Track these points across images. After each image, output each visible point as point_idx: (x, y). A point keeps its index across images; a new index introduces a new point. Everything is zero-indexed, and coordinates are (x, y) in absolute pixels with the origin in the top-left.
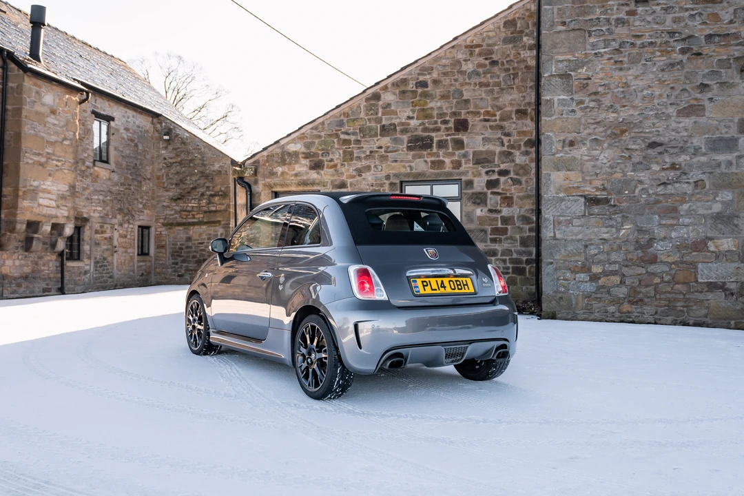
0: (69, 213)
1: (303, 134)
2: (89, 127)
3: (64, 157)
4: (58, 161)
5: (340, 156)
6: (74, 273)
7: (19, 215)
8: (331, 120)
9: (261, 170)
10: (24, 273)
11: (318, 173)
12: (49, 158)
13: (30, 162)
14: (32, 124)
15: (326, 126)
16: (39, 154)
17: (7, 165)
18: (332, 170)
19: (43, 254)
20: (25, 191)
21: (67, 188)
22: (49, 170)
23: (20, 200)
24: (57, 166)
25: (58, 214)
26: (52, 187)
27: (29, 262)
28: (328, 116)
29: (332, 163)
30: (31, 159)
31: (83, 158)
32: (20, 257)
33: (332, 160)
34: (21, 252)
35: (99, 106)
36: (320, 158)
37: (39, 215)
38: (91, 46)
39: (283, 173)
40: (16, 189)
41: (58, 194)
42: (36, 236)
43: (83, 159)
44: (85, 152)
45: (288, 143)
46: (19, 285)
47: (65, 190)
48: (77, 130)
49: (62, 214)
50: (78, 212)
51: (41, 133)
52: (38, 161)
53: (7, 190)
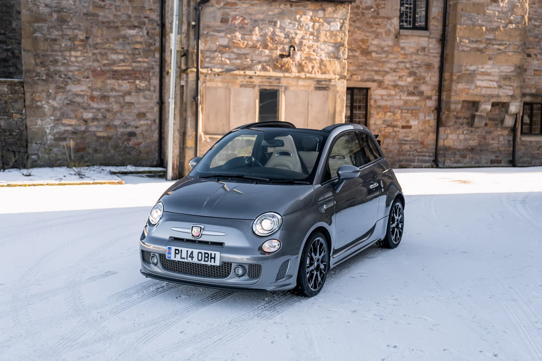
0: (514, 92)
3: (509, 41)
4: (499, 45)
6: (532, 147)
7: (453, 97)
10: (470, 146)
12: (489, 44)
13: (466, 49)
14: (469, 16)
16: (477, 41)
17: (447, 54)
19: (493, 129)
20: (459, 76)
21: (512, 69)
22: (488, 55)
23: (454, 84)
24: (499, 49)
25: (501, 94)
26: (493, 70)
27: (476, 136)
30: (467, 47)
32: (465, 132)
34: (466, 127)
37: (477, 95)
40: (452, 74)
41: (501, 76)
42: (478, 113)
46: (464, 156)
47: (509, 71)
48: (526, 13)
49: (505, 93)
50: (537, 90)
51: (480, 22)
52: (476, 48)
53: (446, 75)
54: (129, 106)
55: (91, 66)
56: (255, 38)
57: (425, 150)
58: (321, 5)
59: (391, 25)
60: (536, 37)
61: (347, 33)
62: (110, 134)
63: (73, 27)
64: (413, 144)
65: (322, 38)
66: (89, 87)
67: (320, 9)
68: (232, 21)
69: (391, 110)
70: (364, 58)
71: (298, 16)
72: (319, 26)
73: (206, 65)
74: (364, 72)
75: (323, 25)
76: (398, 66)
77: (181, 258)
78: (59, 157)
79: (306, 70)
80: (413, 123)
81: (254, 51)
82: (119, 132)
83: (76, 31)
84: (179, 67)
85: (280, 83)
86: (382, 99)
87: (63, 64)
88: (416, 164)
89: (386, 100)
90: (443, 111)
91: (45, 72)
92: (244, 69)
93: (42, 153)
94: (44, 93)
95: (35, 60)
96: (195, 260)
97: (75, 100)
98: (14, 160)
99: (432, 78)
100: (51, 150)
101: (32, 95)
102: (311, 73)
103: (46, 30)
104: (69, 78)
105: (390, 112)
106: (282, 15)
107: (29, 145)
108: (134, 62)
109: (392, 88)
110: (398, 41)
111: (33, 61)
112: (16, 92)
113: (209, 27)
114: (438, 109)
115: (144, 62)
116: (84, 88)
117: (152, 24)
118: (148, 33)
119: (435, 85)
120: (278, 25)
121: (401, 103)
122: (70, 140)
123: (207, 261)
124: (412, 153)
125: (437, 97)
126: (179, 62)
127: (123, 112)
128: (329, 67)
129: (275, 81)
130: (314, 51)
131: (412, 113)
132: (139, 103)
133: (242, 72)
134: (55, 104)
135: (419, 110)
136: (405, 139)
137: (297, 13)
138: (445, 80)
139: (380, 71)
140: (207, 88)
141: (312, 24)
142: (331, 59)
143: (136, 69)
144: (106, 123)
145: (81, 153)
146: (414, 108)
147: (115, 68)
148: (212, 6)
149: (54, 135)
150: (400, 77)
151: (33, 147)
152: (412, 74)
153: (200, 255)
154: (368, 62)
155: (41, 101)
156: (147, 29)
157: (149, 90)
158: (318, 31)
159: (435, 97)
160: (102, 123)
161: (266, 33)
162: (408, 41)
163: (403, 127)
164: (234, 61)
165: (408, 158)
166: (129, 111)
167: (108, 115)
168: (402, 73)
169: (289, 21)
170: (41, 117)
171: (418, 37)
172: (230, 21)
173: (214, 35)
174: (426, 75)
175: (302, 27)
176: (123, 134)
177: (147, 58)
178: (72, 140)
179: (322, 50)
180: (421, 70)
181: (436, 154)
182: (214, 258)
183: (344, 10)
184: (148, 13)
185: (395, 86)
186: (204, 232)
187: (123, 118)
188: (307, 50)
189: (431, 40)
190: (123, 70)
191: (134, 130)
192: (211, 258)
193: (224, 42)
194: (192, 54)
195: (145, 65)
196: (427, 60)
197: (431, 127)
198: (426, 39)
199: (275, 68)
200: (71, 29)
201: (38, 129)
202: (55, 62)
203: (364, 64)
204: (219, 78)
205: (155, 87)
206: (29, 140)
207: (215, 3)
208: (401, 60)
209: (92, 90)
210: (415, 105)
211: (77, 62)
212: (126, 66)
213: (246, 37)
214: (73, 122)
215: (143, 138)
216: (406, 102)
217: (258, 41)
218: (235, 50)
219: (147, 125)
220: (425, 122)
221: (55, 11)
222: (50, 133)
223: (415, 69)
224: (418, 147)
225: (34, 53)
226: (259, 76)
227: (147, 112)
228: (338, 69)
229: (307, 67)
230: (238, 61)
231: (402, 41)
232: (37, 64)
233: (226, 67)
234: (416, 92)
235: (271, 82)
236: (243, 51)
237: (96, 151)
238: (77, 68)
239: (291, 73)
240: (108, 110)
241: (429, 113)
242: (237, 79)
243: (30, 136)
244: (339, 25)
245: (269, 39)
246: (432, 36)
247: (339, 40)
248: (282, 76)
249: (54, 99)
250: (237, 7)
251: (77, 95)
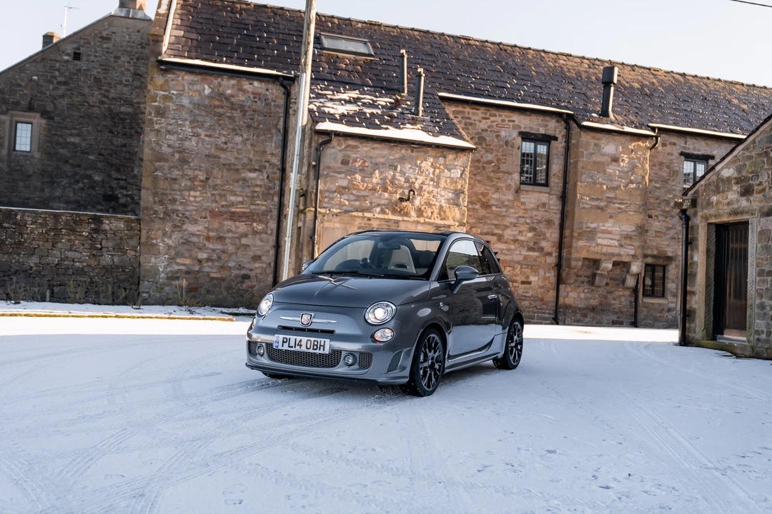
0: (635, 252)
1: (736, 156)
2: (677, 168)
3: (629, 200)
4: (620, 204)
5: (769, 177)
6: (654, 309)
7: (573, 254)
8: (762, 136)
9: (699, 201)
10: (591, 305)
11: (747, 200)
12: (610, 202)
13: (587, 206)
14: (590, 174)
15: (757, 143)
16: (597, 199)
17: (568, 211)
18: (761, 195)
19: (613, 289)
20: (580, 233)
21: (634, 228)
22: (609, 213)
23: (574, 240)
24: (619, 208)
25: (622, 253)
26: (614, 229)
27: (597, 296)
28: (758, 133)
29: (761, 187)
30: (588, 204)
31: (667, 199)
32: (585, 291)
33: (760, 184)
34: (587, 286)
35: (691, 147)
36: (750, 182)
37: (598, 253)
38: (743, 85)
39: (718, 202)
40: (572, 231)
41: (622, 235)
42: (599, 272)
43: (667, 201)
44: (670, 194)
45: (722, 169)
46: (585, 316)
47: (630, 230)
48: (646, 174)
49: (627, 252)
50: (659, 251)
51: (600, 180)
52: (597, 206)
53: (567, 232)
54: (245, 248)
55: (209, 206)
56: (374, 181)
57: (544, 307)
58: (442, 152)
59: (511, 179)
60: (657, 199)
61: (467, 181)
62: (224, 276)
63: (194, 168)
64: (532, 300)
65: (442, 184)
66: (205, 228)
67: (440, 156)
68: (352, 163)
69: (511, 265)
70: (484, 211)
71: (419, 162)
72: (440, 172)
73: (325, 205)
74: (484, 225)
75: (444, 172)
76: (518, 220)
77: (289, 347)
78: (171, 296)
79: (425, 215)
80: (533, 279)
81: (373, 194)
82: (233, 274)
83: (196, 172)
84: (298, 206)
85: (398, 226)
86: (502, 253)
87: (182, 203)
88: (535, 321)
89: (506, 255)
90: (564, 267)
91: (163, 210)
92: (363, 211)
93: (153, 291)
94: (160, 231)
95: (154, 199)
96: (303, 349)
97: (190, 239)
98: (124, 295)
99: (553, 234)
100: (163, 289)
101: (148, 233)
102: (430, 218)
103: (167, 169)
104: (186, 217)
105: (509, 266)
106: (402, 160)
107: (141, 282)
108: (252, 204)
109: (512, 242)
110: (518, 196)
111: (151, 199)
112: (132, 229)
113: (329, 168)
114: (559, 266)
115: (263, 205)
116: (200, 228)
117: (273, 169)
118: (268, 177)
119: (555, 242)
120: (399, 169)
121: (521, 258)
122: (183, 279)
123: (316, 349)
124: (531, 309)
125: (557, 254)
126: (297, 201)
127: (238, 254)
128: (448, 214)
129: (394, 225)
130: (434, 196)
131: (531, 269)
132: (255, 246)
133: (360, 214)
134: (170, 242)
135: (539, 266)
136: (525, 294)
137: (417, 159)
138: (565, 237)
139: (499, 225)
140: (325, 229)
141: (432, 170)
142: (451, 206)
143: (254, 212)
144: (220, 264)
145: (194, 293)
146: (534, 263)
147: (233, 210)
148: (333, 148)
149: (167, 274)
150: (520, 232)
151: (145, 285)
152: (532, 229)
153: (309, 342)
154: (488, 215)
155: (156, 239)
156: (267, 173)
157: (266, 233)
158: (439, 177)
159: (555, 254)
160: (216, 264)
161: (386, 176)
162: (528, 196)
163: (523, 283)
164: (353, 203)
165: (528, 314)
166: (245, 253)
167: (223, 256)
168: (522, 228)
169: (410, 166)
170: (155, 254)
171: (538, 193)
172: (350, 163)
173: (334, 176)
174: (546, 231)
175: (422, 172)
176: (237, 276)
177: (265, 201)
178: (184, 280)
179: (442, 196)
180: (541, 225)
181: (556, 312)
182: (324, 346)
183: (465, 158)
184: (269, 157)
185: (515, 241)
186: (314, 320)
187: (238, 260)
188: (427, 195)
189: (551, 197)
190: (241, 212)
191: (248, 272)
192: (321, 345)
193: (344, 183)
194: (311, 194)
195: (264, 208)
196: (548, 216)
197: (551, 284)
198: (547, 195)
199: (394, 211)
200: (191, 169)
201: (151, 267)
202: (174, 201)
203: (484, 217)
204: (336, 219)
205: (272, 230)
206: (141, 278)
207: (336, 145)
208: (521, 215)
209: (208, 230)
210: (535, 260)
211: (195, 202)
212: (244, 208)
213: (366, 179)
214: (187, 262)
215: (257, 281)
216: (526, 258)
217: (377, 184)
218: (355, 192)
219: (262, 268)
220: (545, 279)
221: (177, 152)
222: (163, 272)
223: (534, 225)
224: (538, 304)
225: (154, 191)
226: (377, 218)
227: (263, 255)
228: (458, 216)
229: (426, 212)
230: (357, 203)
231: (522, 196)
232: (155, 202)
233: (345, 208)
234: (536, 247)
235: (389, 226)
236: (363, 193)
237: (208, 292)
238: (195, 208)
239: (410, 217)
240: (223, 252)
241: (549, 269)
242: (354, 220)
243: (143, 273)
244: (460, 173)
245: (389, 183)
246: (552, 192)
247: (459, 187)
248: (401, 219)
249: (170, 237)
250: (358, 150)
251: (193, 235)
